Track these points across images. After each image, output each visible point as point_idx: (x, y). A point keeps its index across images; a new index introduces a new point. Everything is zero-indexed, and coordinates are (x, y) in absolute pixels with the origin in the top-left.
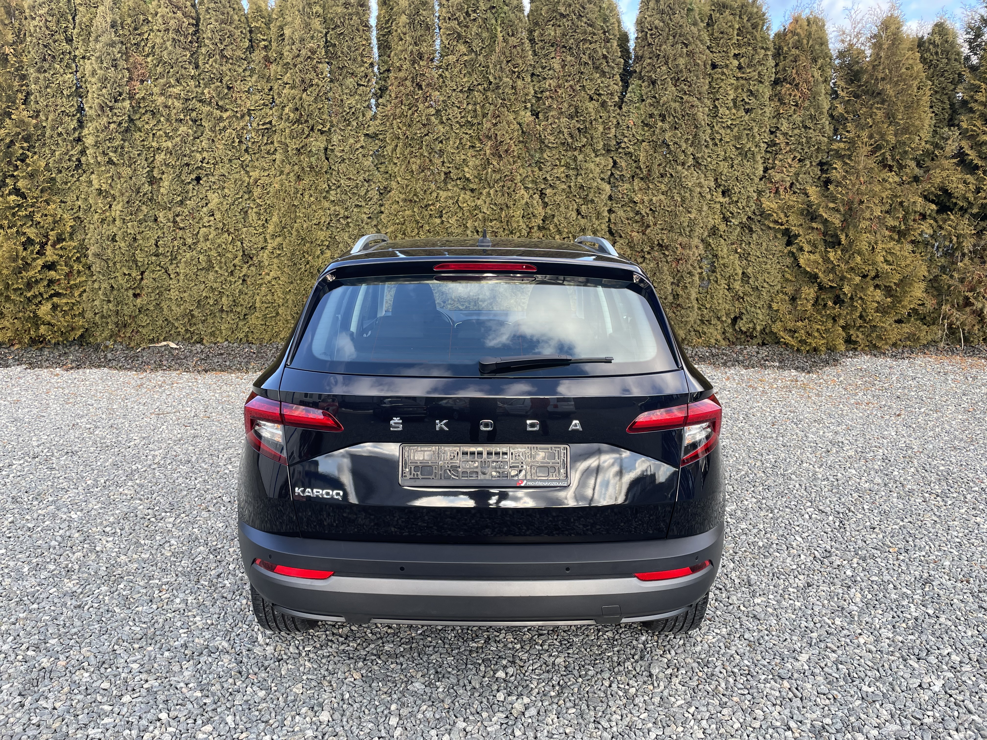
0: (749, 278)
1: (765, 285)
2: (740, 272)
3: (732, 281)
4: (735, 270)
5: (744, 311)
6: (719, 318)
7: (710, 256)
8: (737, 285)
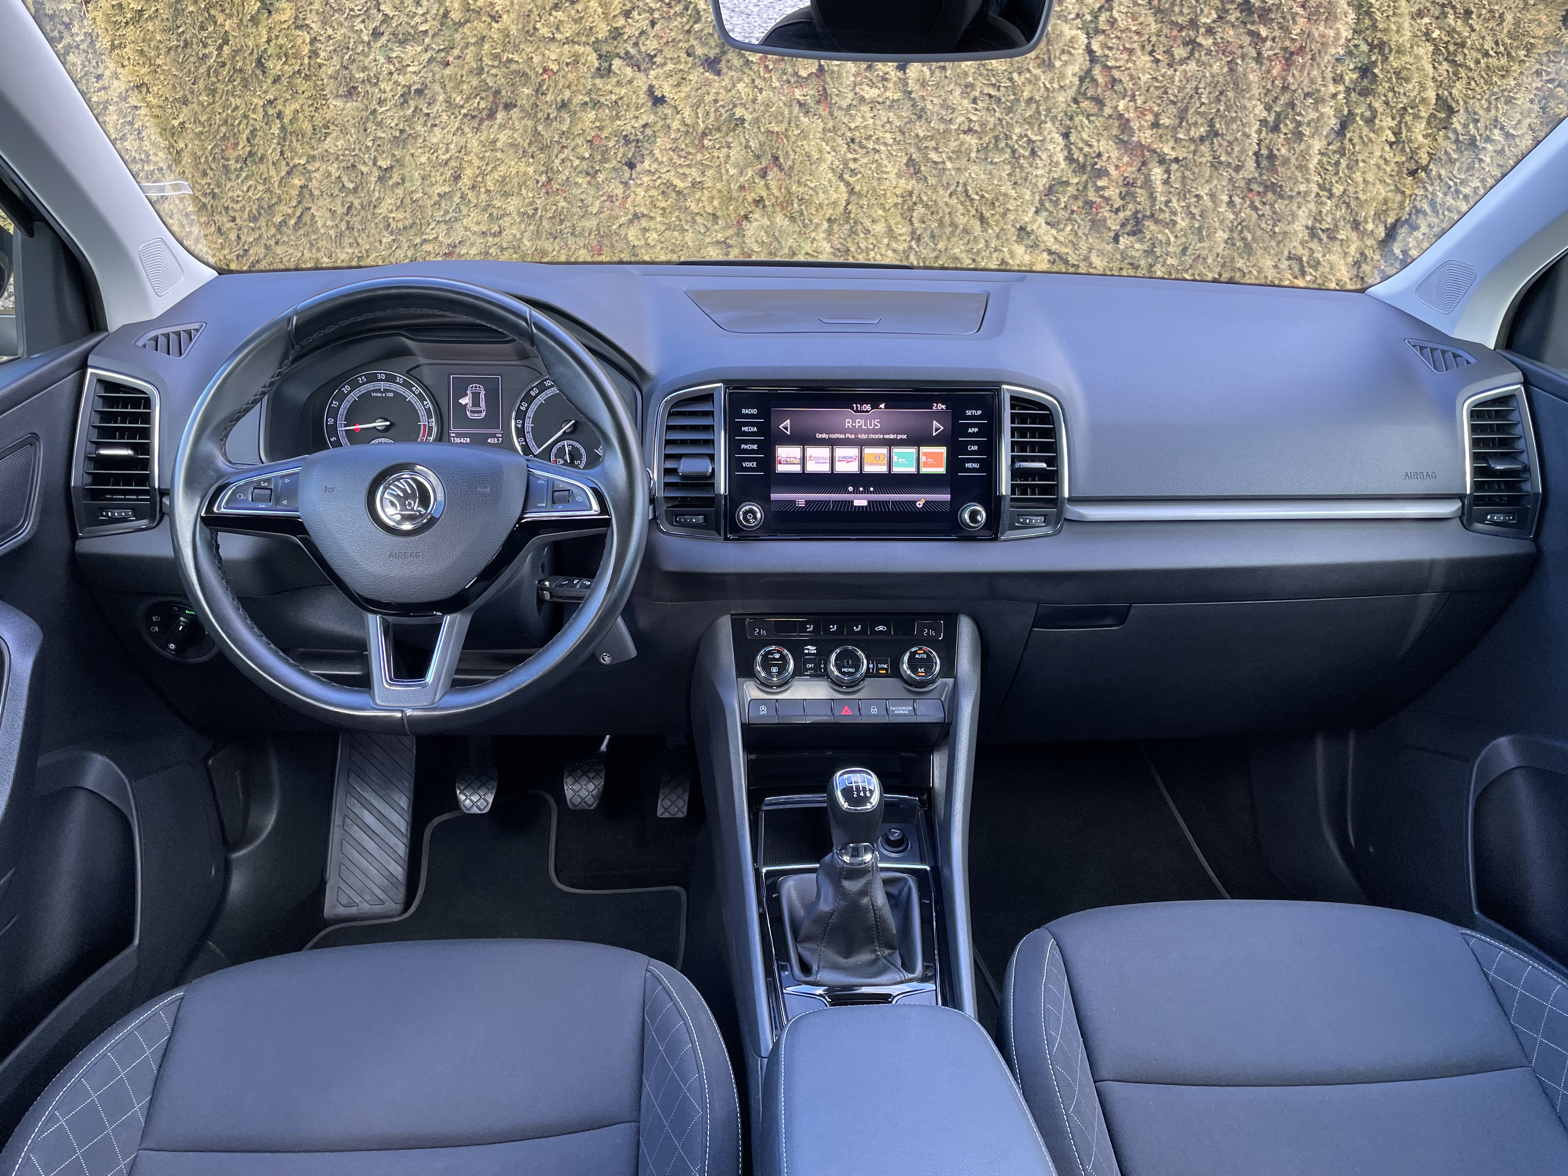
0: (1451, 111)
1: (1497, 134)
2: (1431, 94)
3: (1408, 118)
4: (1423, 87)
5: (1426, 206)
6: (1356, 225)
7: (1364, 48)
8: (1419, 132)
